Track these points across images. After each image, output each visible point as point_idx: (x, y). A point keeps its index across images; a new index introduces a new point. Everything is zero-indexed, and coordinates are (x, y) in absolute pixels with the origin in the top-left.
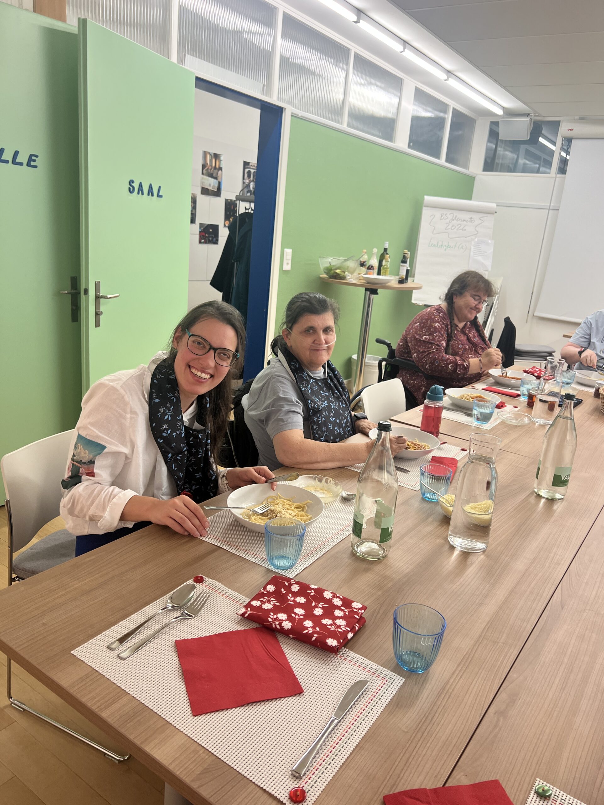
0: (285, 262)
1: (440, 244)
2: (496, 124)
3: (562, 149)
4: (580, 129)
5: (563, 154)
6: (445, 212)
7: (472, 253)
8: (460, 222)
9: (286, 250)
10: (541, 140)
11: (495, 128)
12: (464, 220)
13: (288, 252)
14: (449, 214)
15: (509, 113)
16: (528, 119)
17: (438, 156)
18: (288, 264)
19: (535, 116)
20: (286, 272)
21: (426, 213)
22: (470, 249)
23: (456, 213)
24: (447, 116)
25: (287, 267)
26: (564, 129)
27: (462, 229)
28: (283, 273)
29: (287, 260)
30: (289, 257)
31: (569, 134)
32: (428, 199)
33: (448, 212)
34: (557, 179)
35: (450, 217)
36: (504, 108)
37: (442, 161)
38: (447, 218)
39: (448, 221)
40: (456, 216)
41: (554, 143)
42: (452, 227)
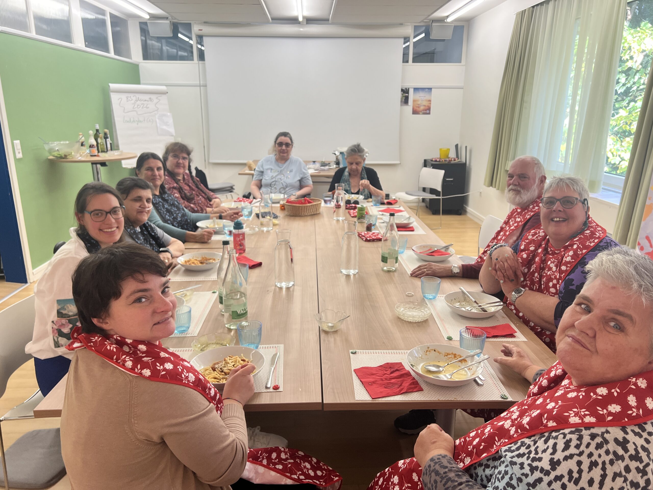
0: (17, 152)
1: (132, 120)
2: (145, 24)
3: (198, 43)
4: (206, 30)
5: (199, 46)
6: (129, 95)
7: (158, 125)
8: (142, 102)
9: (14, 141)
10: (180, 35)
11: (144, 27)
12: (145, 100)
13: (17, 142)
14: (133, 97)
15: (153, 17)
16: (168, 22)
17: (107, 51)
18: (19, 153)
19: (172, 19)
20: (20, 160)
21: (114, 98)
22: (156, 121)
23: (138, 96)
24: (106, 18)
25: (19, 156)
26: (196, 29)
27: (146, 107)
28: (17, 161)
29: (17, 149)
30: (19, 147)
31: (200, 33)
32: (113, 86)
33: (132, 95)
34: (200, 65)
35: (134, 98)
36: (149, 14)
37: (112, 54)
38: (132, 100)
39: (133, 102)
40: (138, 98)
41: (190, 38)
42: (138, 106)
